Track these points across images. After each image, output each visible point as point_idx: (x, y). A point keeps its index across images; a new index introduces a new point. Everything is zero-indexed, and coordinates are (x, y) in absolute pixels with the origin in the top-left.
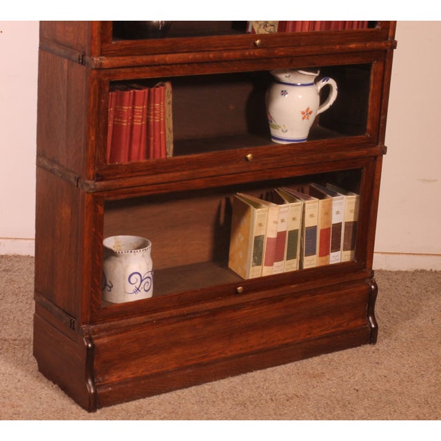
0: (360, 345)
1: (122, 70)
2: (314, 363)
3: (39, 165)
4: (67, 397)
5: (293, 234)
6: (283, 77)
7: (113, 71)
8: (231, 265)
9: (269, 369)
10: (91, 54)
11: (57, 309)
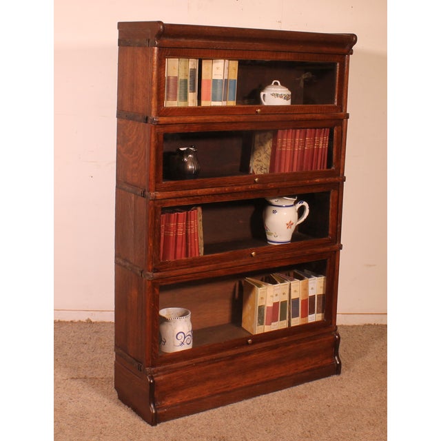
0: (330, 376)
1: (170, 200)
2: (300, 389)
3: (116, 263)
4: (137, 416)
5: (284, 303)
6: (274, 201)
7: (163, 201)
8: (244, 325)
9: (270, 394)
10: (149, 191)
11: (129, 357)
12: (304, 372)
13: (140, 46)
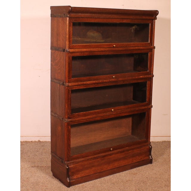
0: (147, 164)
1: (75, 86)
2: (134, 170)
3: (51, 115)
4: (61, 183)
7: (72, 87)
9: (121, 173)
10: (66, 82)
11: (57, 157)
12: (136, 163)
13: (61, 17)
